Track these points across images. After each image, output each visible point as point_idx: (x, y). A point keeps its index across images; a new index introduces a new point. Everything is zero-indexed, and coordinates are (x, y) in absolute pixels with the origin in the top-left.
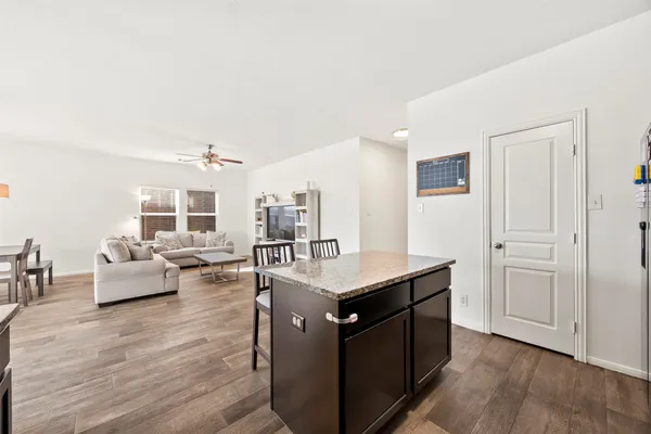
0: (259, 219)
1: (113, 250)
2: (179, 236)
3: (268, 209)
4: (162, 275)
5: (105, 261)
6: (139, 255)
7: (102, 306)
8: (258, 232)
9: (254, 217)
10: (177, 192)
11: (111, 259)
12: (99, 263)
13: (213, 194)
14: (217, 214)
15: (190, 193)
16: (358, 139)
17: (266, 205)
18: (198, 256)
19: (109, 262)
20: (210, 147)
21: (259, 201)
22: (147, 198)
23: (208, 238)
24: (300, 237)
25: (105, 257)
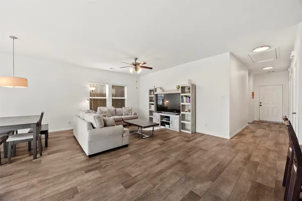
0: (151, 101)
1: (97, 120)
2: (109, 110)
3: (157, 95)
4: (121, 136)
5: (92, 128)
6: (108, 123)
7: (90, 156)
8: (150, 108)
9: (148, 100)
10: (107, 86)
11: (95, 126)
12: (89, 129)
13: (123, 87)
14: (126, 97)
15: (113, 87)
16: (229, 53)
17: (155, 93)
18: (126, 121)
19: (94, 128)
20: (136, 59)
21: (151, 91)
22: (94, 89)
23: (124, 111)
24: (183, 111)
25: (92, 124)
